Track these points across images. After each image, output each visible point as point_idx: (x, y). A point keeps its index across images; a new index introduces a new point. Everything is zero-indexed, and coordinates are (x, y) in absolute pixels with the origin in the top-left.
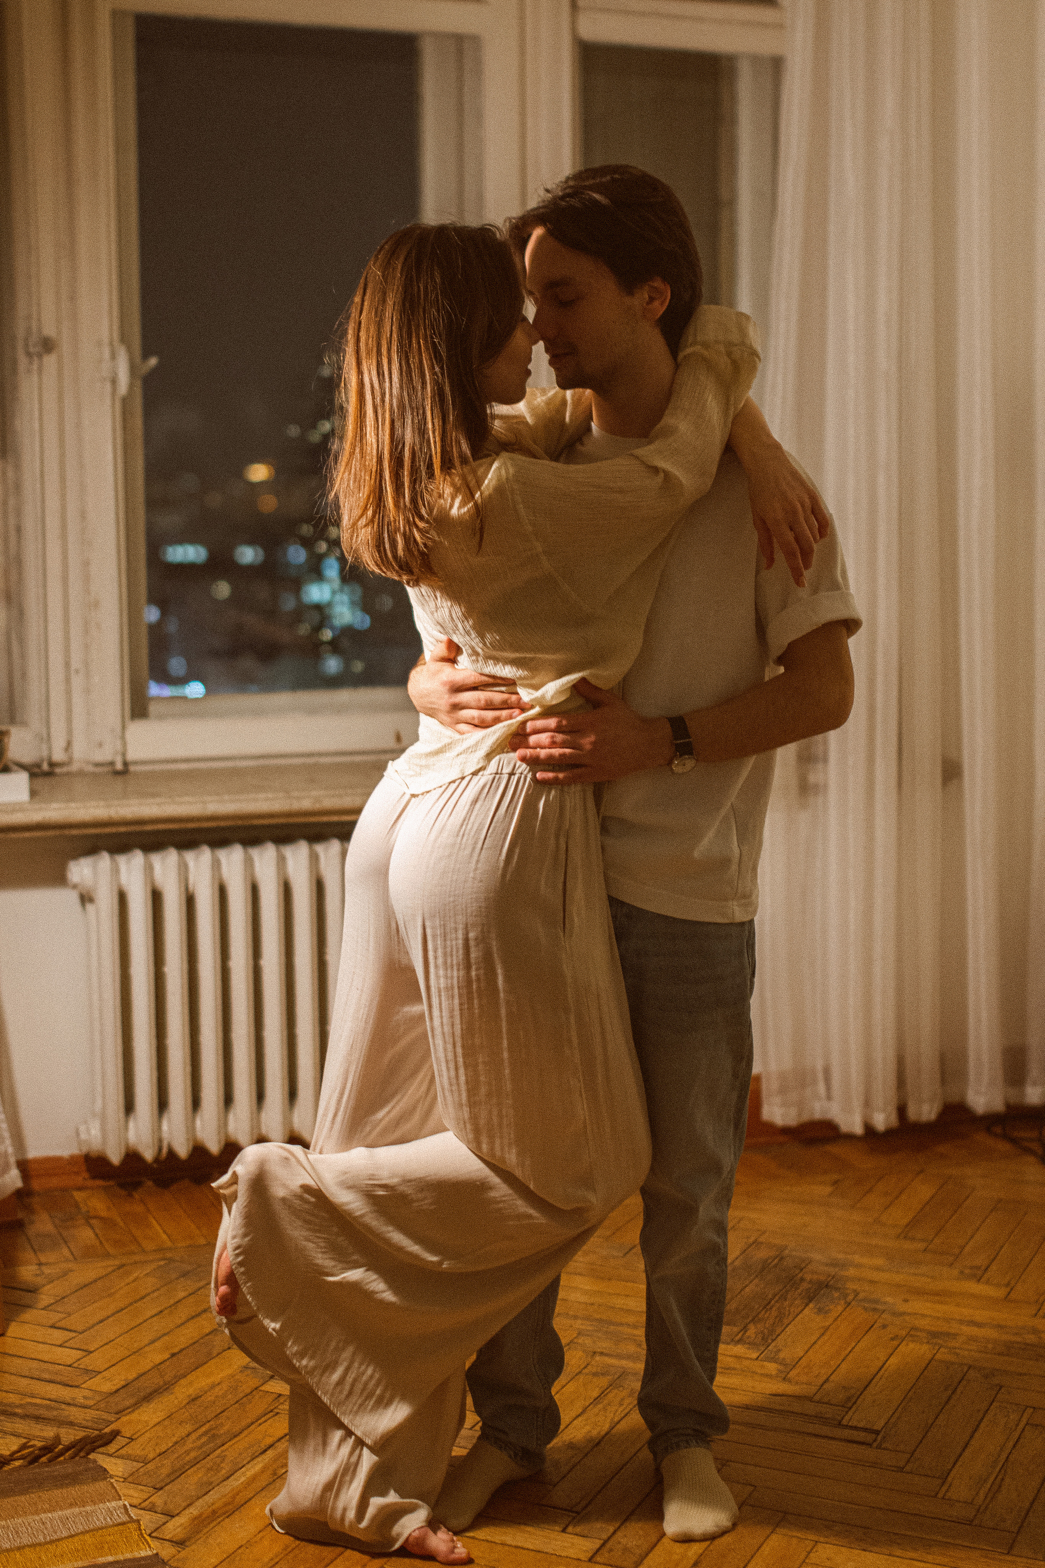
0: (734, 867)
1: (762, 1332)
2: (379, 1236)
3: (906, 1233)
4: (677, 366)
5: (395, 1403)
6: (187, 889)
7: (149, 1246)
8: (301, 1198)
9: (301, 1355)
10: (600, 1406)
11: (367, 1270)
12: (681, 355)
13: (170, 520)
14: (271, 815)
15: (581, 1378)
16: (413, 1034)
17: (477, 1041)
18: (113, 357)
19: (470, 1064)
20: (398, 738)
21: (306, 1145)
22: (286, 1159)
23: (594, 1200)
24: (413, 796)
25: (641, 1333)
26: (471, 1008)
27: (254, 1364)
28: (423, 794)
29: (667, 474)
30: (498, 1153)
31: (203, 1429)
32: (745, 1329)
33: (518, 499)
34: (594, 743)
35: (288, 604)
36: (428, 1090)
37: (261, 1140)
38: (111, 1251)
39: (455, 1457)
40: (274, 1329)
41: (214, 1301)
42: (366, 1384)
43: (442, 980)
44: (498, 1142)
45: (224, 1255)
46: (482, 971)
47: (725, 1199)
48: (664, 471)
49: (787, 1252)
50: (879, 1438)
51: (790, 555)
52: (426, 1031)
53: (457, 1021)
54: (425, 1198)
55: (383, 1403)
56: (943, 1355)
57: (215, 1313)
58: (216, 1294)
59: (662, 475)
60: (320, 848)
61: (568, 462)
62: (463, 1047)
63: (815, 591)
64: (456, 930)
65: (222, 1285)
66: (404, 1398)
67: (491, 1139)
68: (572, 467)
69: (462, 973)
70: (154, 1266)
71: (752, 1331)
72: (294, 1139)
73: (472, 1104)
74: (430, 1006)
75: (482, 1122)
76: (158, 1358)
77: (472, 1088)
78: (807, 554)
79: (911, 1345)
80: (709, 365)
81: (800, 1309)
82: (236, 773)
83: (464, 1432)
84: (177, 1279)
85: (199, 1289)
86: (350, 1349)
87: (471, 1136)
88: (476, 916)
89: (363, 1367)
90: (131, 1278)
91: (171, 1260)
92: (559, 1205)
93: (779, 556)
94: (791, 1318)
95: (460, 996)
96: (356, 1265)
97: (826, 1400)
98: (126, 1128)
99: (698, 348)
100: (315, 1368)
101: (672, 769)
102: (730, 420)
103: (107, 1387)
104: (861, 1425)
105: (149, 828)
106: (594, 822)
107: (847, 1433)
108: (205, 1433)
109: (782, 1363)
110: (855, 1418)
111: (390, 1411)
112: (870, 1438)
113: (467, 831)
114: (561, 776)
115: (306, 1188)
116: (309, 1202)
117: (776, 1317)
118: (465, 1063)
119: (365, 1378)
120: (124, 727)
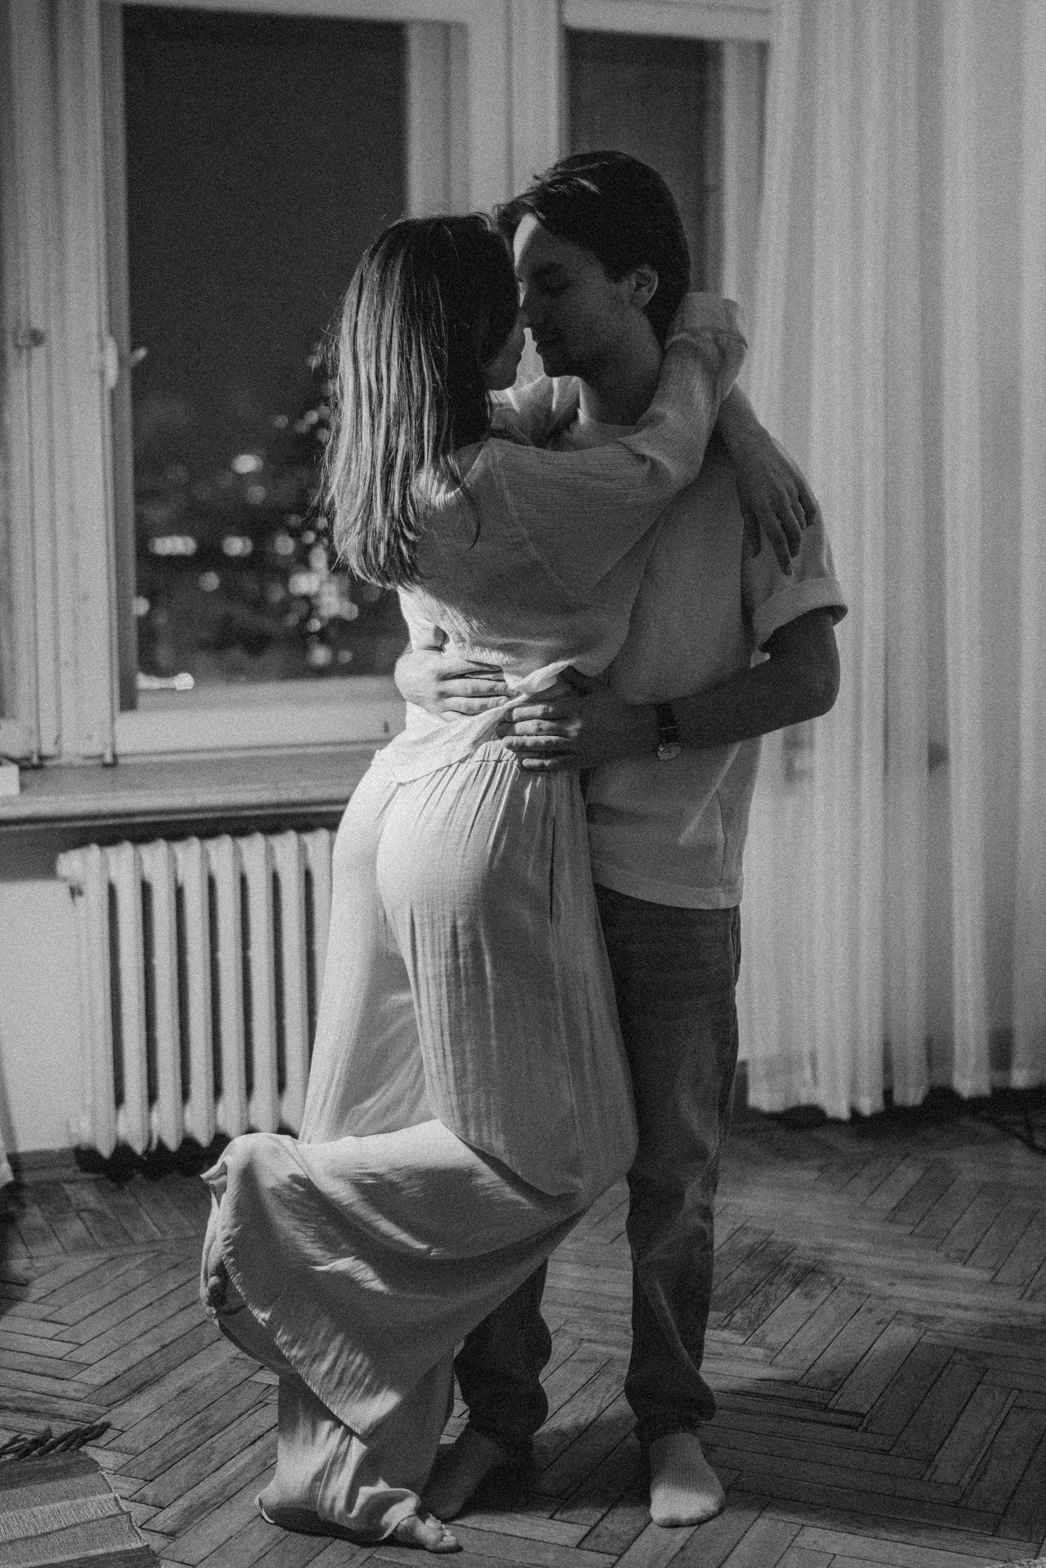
0: (720, 852)
1: (749, 1317)
2: (368, 1225)
3: (893, 1216)
4: (664, 353)
5: (384, 1391)
6: (176, 880)
7: (139, 1237)
8: (290, 1188)
9: (291, 1344)
10: (588, 1392)
11: (356, 1259)
12: (669, 342)
13: (158, 513)
14: (260, 807)
15: (569, 1364)
16: (401, 1021)
17: (465, 1027)
18: (102, 348)
19: (458, 1053)
20: (386, 728)
21: (295, 1136)
22: (276, 1149)
23: (581, 1186)
24: (400, 784)
25: (628, 1318)
26: (459, 998)
27: (244, 1355)
28: (410, 782)
29: (654, 464)
30: (486, 1141)
31: (194, 1420)
32: (731, 1314)
33: (504, 484)
34: (581, 731)
35: (276, 595)
36: (417, 1077)
37: (251, 1130)
38: (102, 1244)
39: (444, 1445)
40: (263, 1320)
41: (204, 1292)
42: (355, 1373)
43: (430, 969)
44: (485, 1129)
45: (213, 1247)
46: (470, 959)
47: (711, 1184)
48: (651, 459)
49: (774, 1236)
50: (866, 1421)
51: (777, 543)
52: (414, 1020)
53: (445, 1010)
54: (415, 1186)
55: (372, 1391)
56: (929, 1338)
57: (205, 1305)
58: (206, 1286)
59: (648, 463)
60: (308, 838)
61: (555, 449)
62: (451, 1034)
63: (802, 576)
64: (444, 918)
65: (212, 1275)
66: (393, 1386)
67: (479, 1126)
68: (559, 454)
69: (449, 961)
70: (144, 1258)
71: (738, 1316)
72: (283, 1130)
73: (460, 1093)
74: (418, 994)
75: (470, 1109)
76: (149, 1350)
77: (460, 1076)
78: (793, 540)
79: (896, 1330)
80: (696, 352)
81: (786, 1293)
82: (224, 763)
83: (451, 1421)
84: (168, 1270)
85: (189, 1281)
86: (340, 1338)
87: (459, 1124)
88: (464, 903)
89: (352, 1357)
90: (120, 1272)
91: (161, 1252)
92: (546, 1190)
93: (766, 544)
94: (777, 1302)
95: (448, 985)
96: (343, 1255)
97: (812, 1384)
98: (116, 1120)
99: (684, 335)
100: (303, 1359)
101: (657, 756)
102: (717, 408)
103: (98, 1380)
104: (847, 1408)
105: (139, 820)
106: (580, 807)
107: (832, 1417)
108: (196, 1425)
109: (770, 1348)
110: (840, 1402)
111: (379, 1398)
112: (856, 1421)
113: (455, 819)
114: (547, 763)
115: (295, 1178)
116: (297, 1192)
117: (763, 1302)
118: (453, 1051)
119: (353, 1367)
120: (113, 720)
